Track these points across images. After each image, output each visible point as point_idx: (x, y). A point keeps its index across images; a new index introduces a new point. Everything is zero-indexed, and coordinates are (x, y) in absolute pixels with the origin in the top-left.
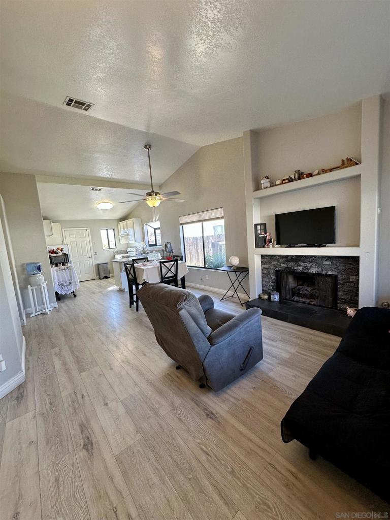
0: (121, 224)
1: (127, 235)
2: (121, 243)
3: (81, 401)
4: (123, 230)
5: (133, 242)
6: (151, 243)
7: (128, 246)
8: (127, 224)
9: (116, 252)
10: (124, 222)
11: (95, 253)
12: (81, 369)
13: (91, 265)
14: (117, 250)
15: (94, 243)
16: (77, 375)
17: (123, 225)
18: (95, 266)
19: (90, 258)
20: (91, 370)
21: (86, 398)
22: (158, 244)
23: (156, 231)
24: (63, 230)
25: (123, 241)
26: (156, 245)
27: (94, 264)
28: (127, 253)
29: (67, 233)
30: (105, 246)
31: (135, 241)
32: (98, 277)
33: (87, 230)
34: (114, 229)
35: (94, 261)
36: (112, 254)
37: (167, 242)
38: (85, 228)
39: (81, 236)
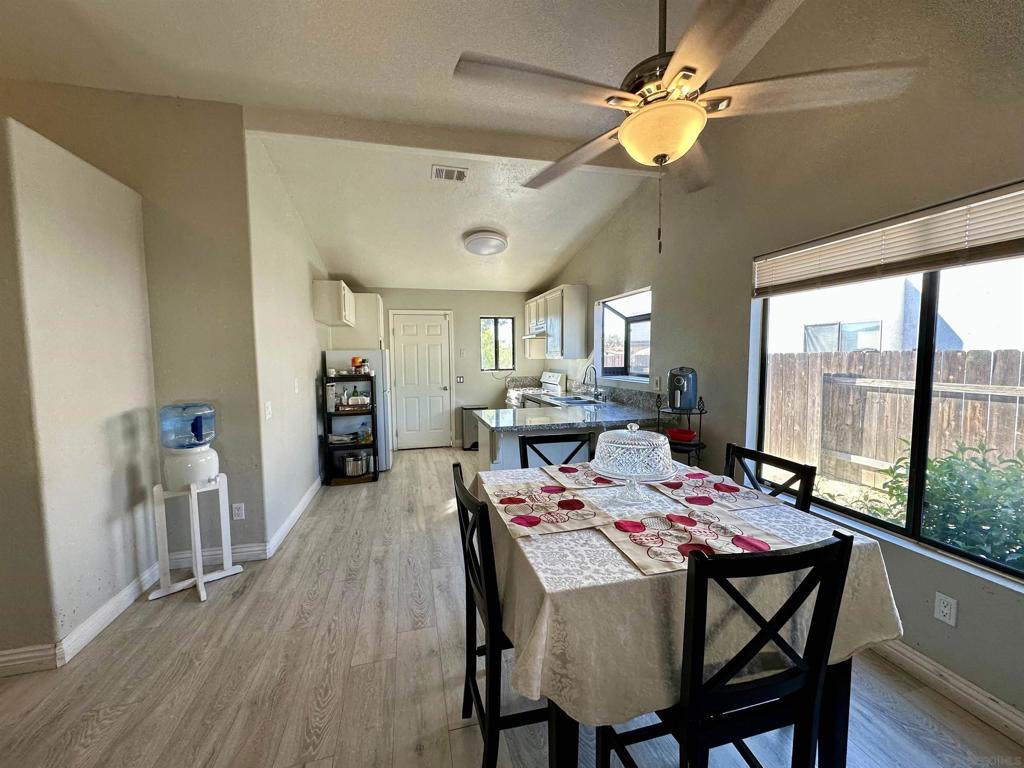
0: (533, 303)
1: (543, 335)
2: (527, 356)
4: (534, 321)
5: (558, 356)
6: (609, 364)
7: (546, 366)
8: (546, 301)
9: (513, 380)
10: (540, 299)
11: (460, 380)
13: (447, 407)
14: (515, 374)
15: (460, 352)
17: (538, 306)
18: (456, 410)
19: (445, 389)
22: (632, 370)
23: (632, 326)
25: (534, 353)
26: (624, 371)
27: (454, 407)
28: (540, 385)
29: (397, 320)
30: (488, 363)
31: (562, 354)
32: (459, 442)
33: (445, 318)
34: (513, 319)
35: (454, 399)
36: (501, 385)
37: (681, 369)
38: (442, 312)
39: (430, 333)
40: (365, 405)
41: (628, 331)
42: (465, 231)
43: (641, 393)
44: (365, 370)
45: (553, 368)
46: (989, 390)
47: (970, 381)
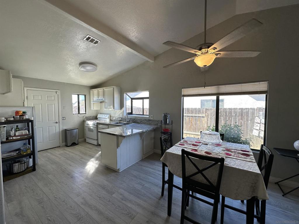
0: (95, 91)
1: (103, 102)
2: (92, 109)
4: (96, 97)
5: (112, 109)
8: (104, 91)
9: (86, 118)
11: (64, 118)
13: (58, 130)
14: (86, 115)
17: (98, 92)
18: (62, 131)
19: (56, 123)
22: (133, 113)
23: (133, 101)
24: (25, 89)
26: (131, 113)
27: (61, 130)
29: (29, 92)
30: (75, 111)
31: (114, 109)
32: (64, 144)
33: (56, 93)
34: (85, 95)
35: (61, 126)
36: (82, 119)
37: (166, 113)
38: (55, 91)
39: (48, 99)
40: (26, 135)
41: (132, 102)
42: (80, 62)
43: (146, 120)
44: (27, 117)
45: (101, 112)
46: (194, 115)
47: (191, 114)
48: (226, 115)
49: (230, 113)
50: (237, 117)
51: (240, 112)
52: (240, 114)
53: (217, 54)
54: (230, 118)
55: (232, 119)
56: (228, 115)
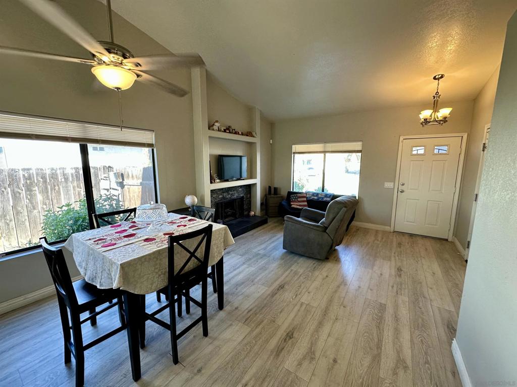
3: (395, 286)
12: (382, 308)
16: (390, 305)
20: (375, 299)
21: (391, 285)
48: (45, 182)
49: (54, 176)
50: (70, 184)
51: (75, 174)
52: (75, 177)
53: (138, 76)
54: (55, 186)
55: (59, 188)
56: (50, 180)
